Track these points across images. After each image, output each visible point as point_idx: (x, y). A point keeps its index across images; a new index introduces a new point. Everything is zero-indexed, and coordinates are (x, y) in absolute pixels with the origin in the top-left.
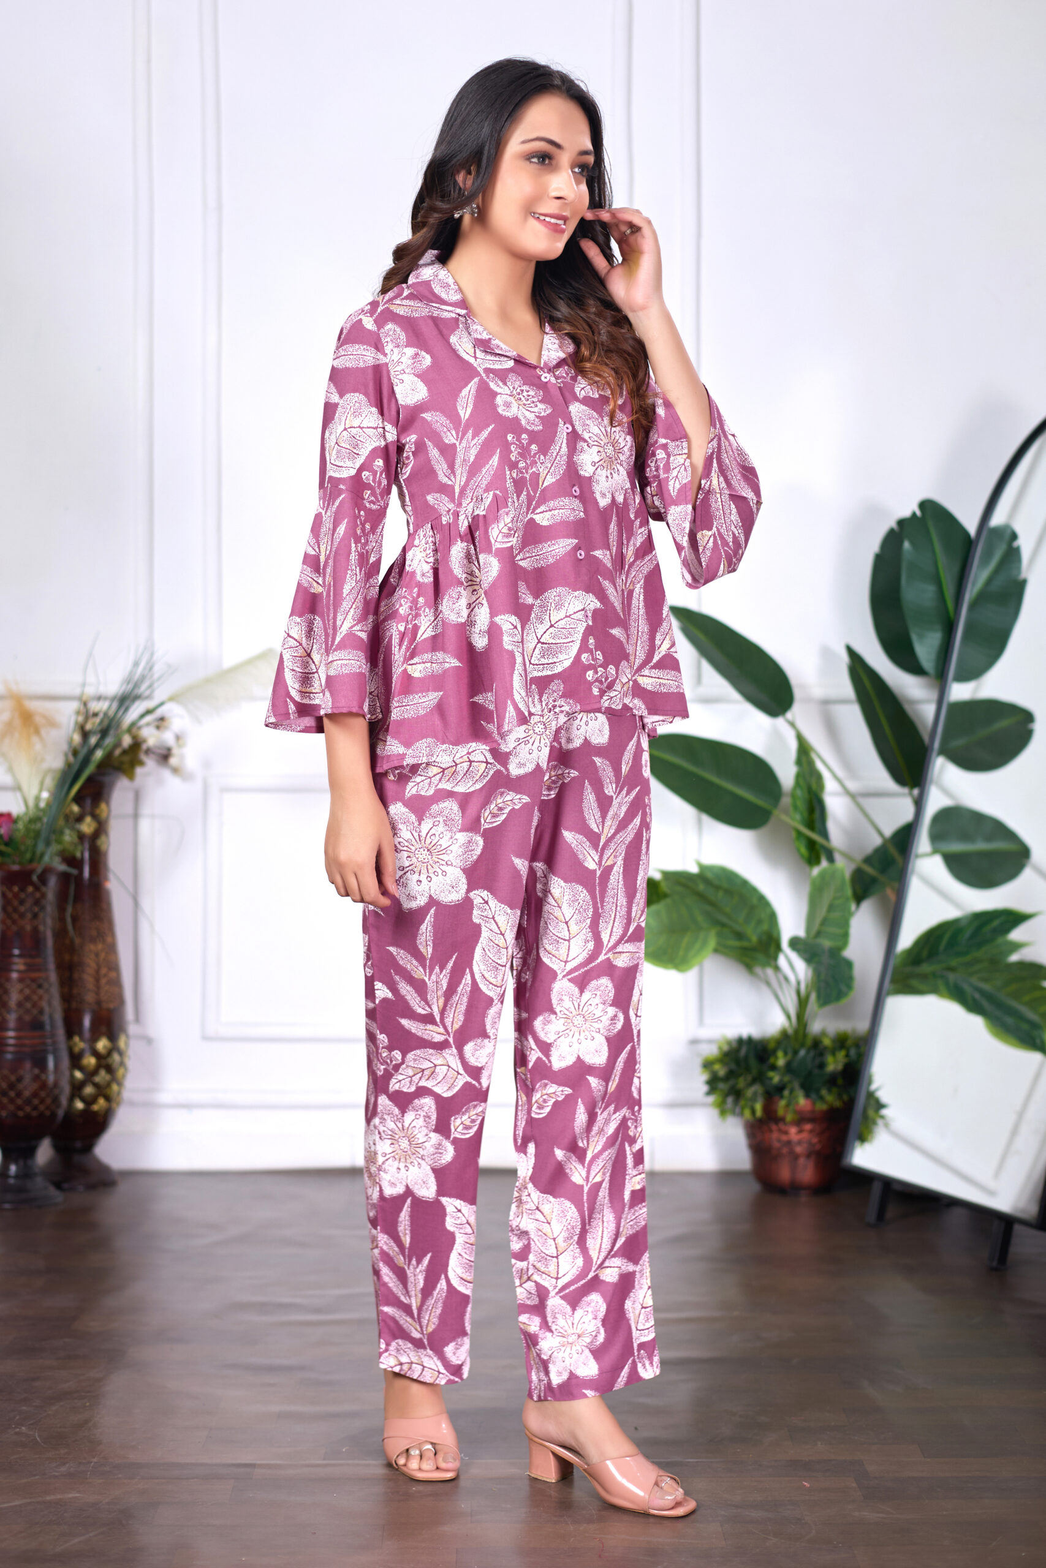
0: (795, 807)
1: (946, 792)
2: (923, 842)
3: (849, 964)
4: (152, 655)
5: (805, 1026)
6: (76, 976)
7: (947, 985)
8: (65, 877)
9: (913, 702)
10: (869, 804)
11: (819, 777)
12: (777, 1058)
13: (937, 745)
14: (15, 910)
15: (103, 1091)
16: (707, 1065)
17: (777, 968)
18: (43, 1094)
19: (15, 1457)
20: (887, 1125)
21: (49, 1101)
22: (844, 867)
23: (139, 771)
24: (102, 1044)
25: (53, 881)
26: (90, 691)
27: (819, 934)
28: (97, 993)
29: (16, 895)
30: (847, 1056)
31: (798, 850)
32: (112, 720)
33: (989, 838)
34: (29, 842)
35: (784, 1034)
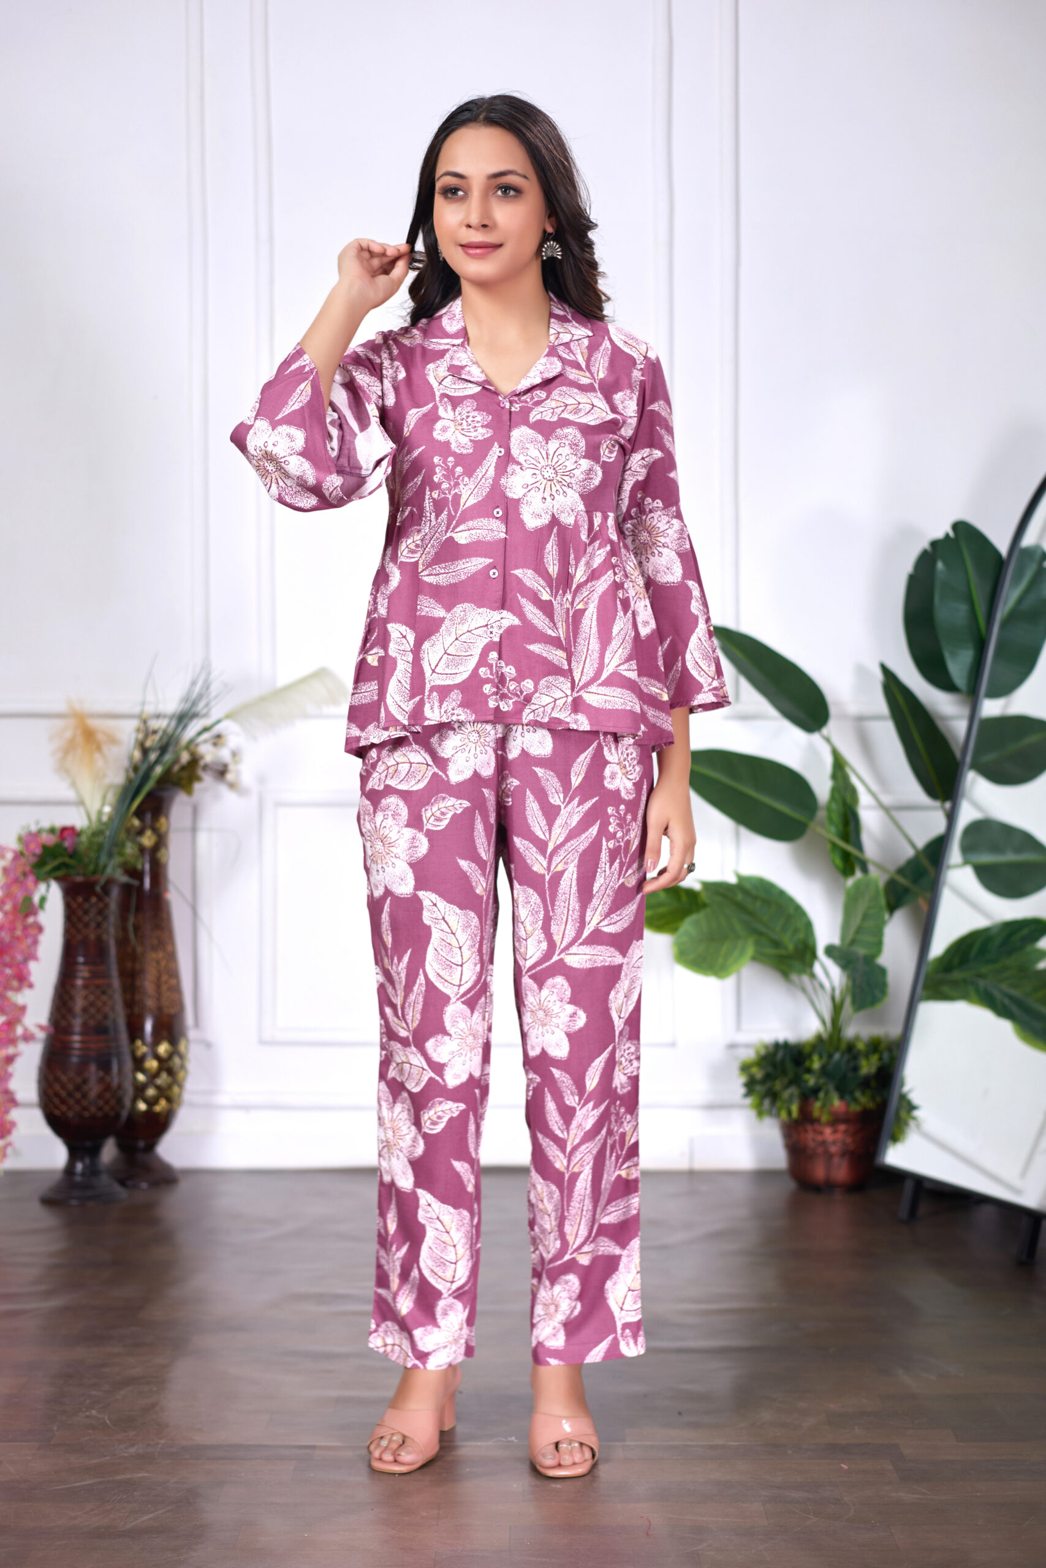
0: (831, 820)
1: (976, 805)
2: (955, 854)
3: (883, 971)
4: (209, 674)
5: (840, 1031)
6: (138, 983)
7: (977, 990)
8: (127, 889)
9: (945, 718)
10: (904, 818)
11: (853, 791)
12: (812, 1061)
13: (968, 759)
14: (80, 919)
15: (165, 1093)
16: (745, 1068)
17: (813, 976)
18: (108, 1095)
19: (87, 1438)
20: (918, 1126)
21: (113, 1102)
22: (878, 877)
23: (197, 786)
24: (163, 1049)
25: (115, 892)
26: (150, 709)
27: (853, 942)
28: (159, 999)
29: (80, 906)
30: (881, 1059)
31: (833, 862)
32: (171, 737)
33: (1018, 850)
34: (92, 855)
35: (819, 1039)
